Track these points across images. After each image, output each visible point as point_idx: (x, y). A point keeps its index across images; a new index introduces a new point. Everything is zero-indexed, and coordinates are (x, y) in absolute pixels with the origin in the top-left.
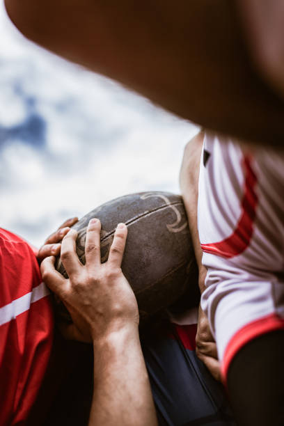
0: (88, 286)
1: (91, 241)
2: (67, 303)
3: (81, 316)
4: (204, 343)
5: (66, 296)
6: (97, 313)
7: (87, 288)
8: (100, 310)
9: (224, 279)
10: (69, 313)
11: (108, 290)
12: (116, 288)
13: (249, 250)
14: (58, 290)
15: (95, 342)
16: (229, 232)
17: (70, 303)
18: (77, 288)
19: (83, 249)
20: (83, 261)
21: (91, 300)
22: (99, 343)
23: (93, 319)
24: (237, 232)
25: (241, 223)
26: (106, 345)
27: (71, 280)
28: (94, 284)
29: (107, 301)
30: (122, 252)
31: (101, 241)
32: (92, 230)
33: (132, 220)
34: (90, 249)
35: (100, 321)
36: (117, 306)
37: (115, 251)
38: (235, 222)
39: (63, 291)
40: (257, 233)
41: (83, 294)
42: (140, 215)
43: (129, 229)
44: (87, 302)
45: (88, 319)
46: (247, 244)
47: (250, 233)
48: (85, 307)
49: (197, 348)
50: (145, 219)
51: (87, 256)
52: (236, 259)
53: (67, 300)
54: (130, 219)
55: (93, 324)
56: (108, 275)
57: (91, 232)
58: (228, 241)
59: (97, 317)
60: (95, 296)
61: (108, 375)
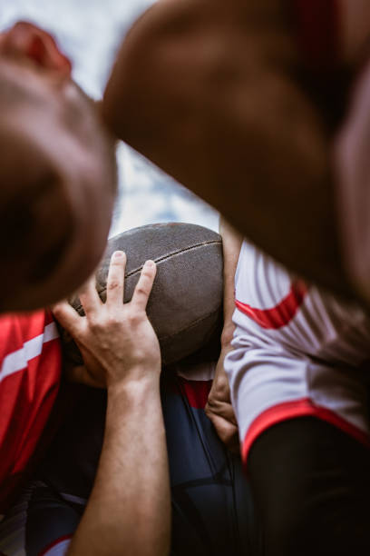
0: (108, 328)
1: (114, 277)
2: (81, 345)
3: (96, 359)
4: (217, 402)
5: (80, 336)
6: (116, 358)
7: (107, 331)
8: (120, 355)
9: (257, 347)
10: (80, 354)
11: (131, 334)
12: (139, 333)
13: (286, 329)
14: (71, 328)
15: (110, 389)
16: (270, 305)
17: (85, 344)
18: (95, 330)
19: (105, 285)
20: (103, 299)
21: (111, 344)
22: (115, 390)
23: (110, 364)
24: (278, 308)
25: (285, 302)
26: (124, 393)
27: (89, 318)
28: (115, 327)
29: (129, 346)
30: (148, 293)
31: (125, 278)
32: (117, 264)
33: (162, 257)
34: (113, 287)
35: (119, 367)
36: (139, 353)
37: (141, 291)
38: (279, 300)
39: (77, 330)
40: (300, 316)
41: (102, 337)
42: (171, 253)
43: (158, 268)
44: (105, 346)
45: (105, 364)
46: (286, 323)
47: (292, 315)
48: (103, 351)
49: (207, 406)
50: (176, 258)
51: (109, 293)
52: (271, 332)
53: (82, 341)
54: (160, 255)
55: (110, 369)
56: (132, 317)
57: (115, 266)
58: (267, 312)
59: (115, 363)
60: (115, 340)
61: (124, 424)
